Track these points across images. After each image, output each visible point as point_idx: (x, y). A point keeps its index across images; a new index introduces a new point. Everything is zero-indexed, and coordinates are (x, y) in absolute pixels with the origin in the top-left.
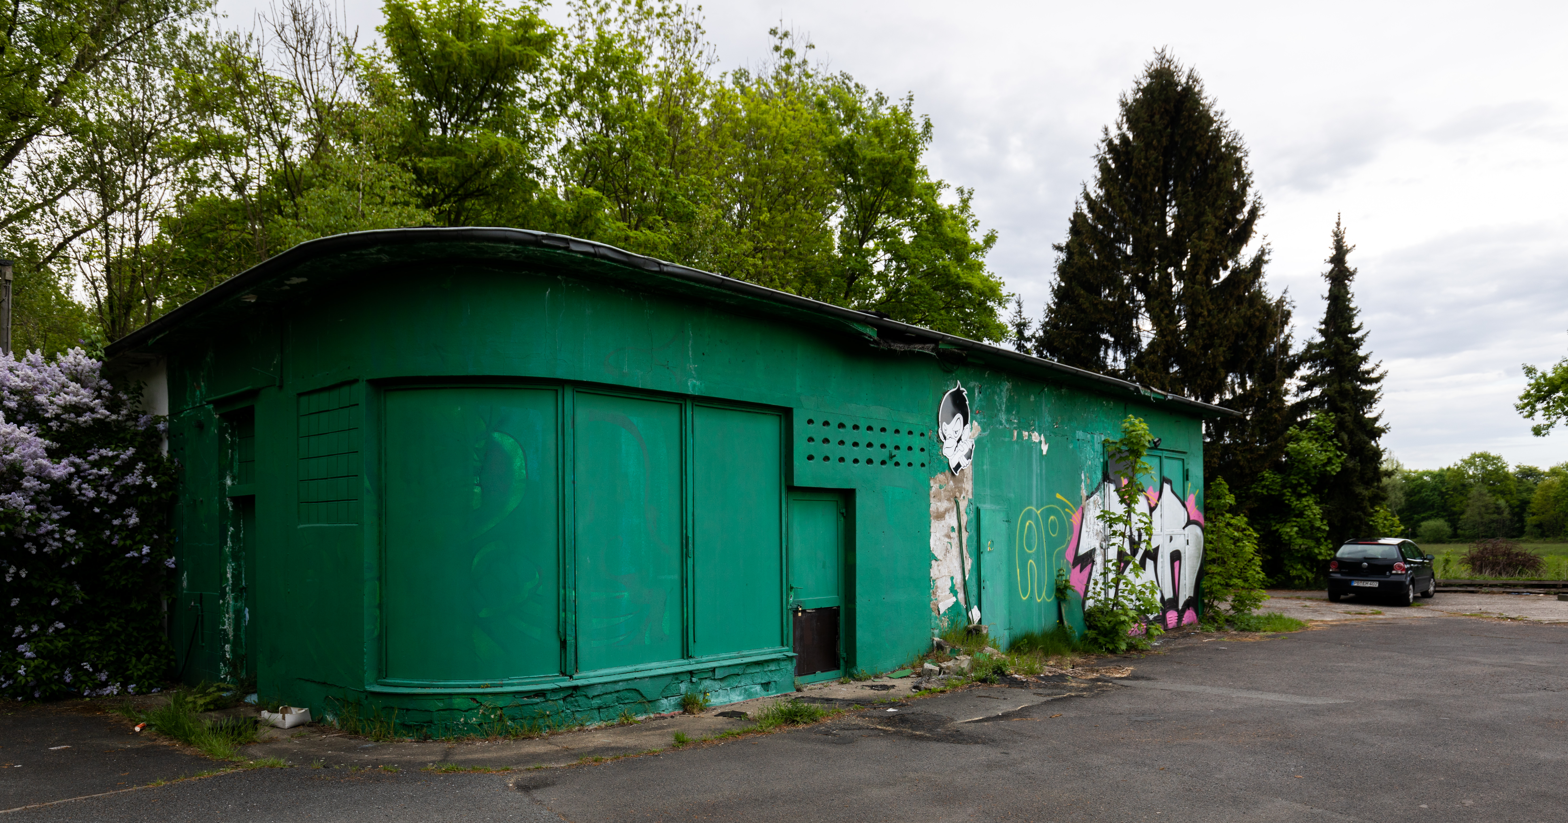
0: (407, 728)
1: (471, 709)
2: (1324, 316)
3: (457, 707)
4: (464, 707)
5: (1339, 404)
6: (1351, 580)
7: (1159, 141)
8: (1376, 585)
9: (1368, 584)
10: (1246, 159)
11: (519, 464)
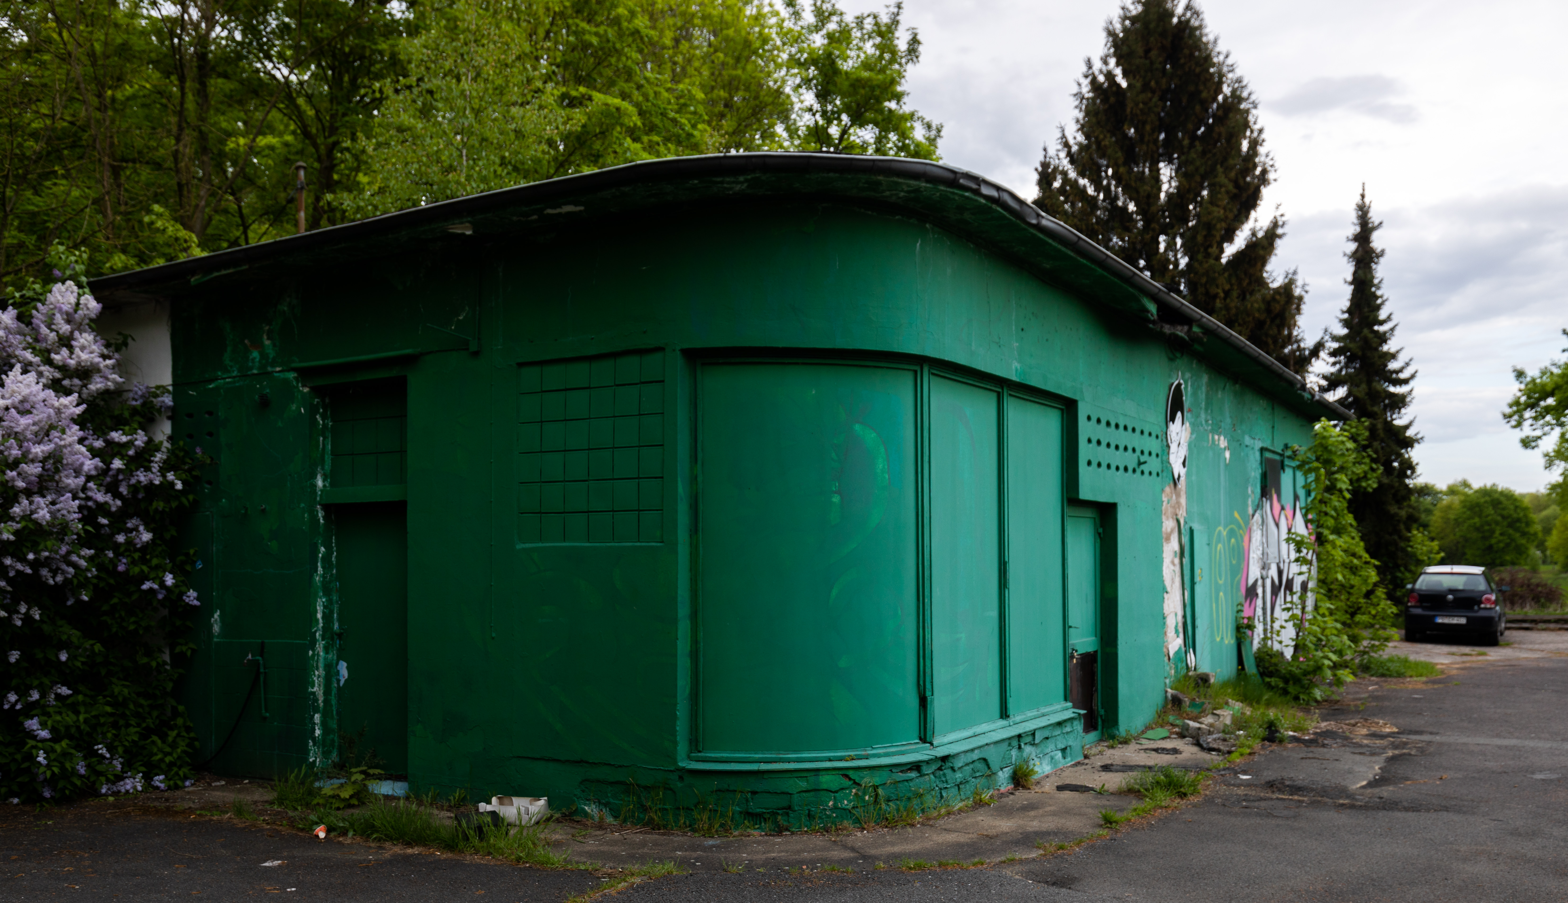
0: (755, 818)
1: (842, 789)
2: (1348, 304)
3: (825, 786)
4: (834, 786)
5: (1370, 408)
6: (1435, 616)
7: (1157, 83)
8: (1463, 621)
9: (1455, 621)
10: (1254, 111)
11: (881, 466)
